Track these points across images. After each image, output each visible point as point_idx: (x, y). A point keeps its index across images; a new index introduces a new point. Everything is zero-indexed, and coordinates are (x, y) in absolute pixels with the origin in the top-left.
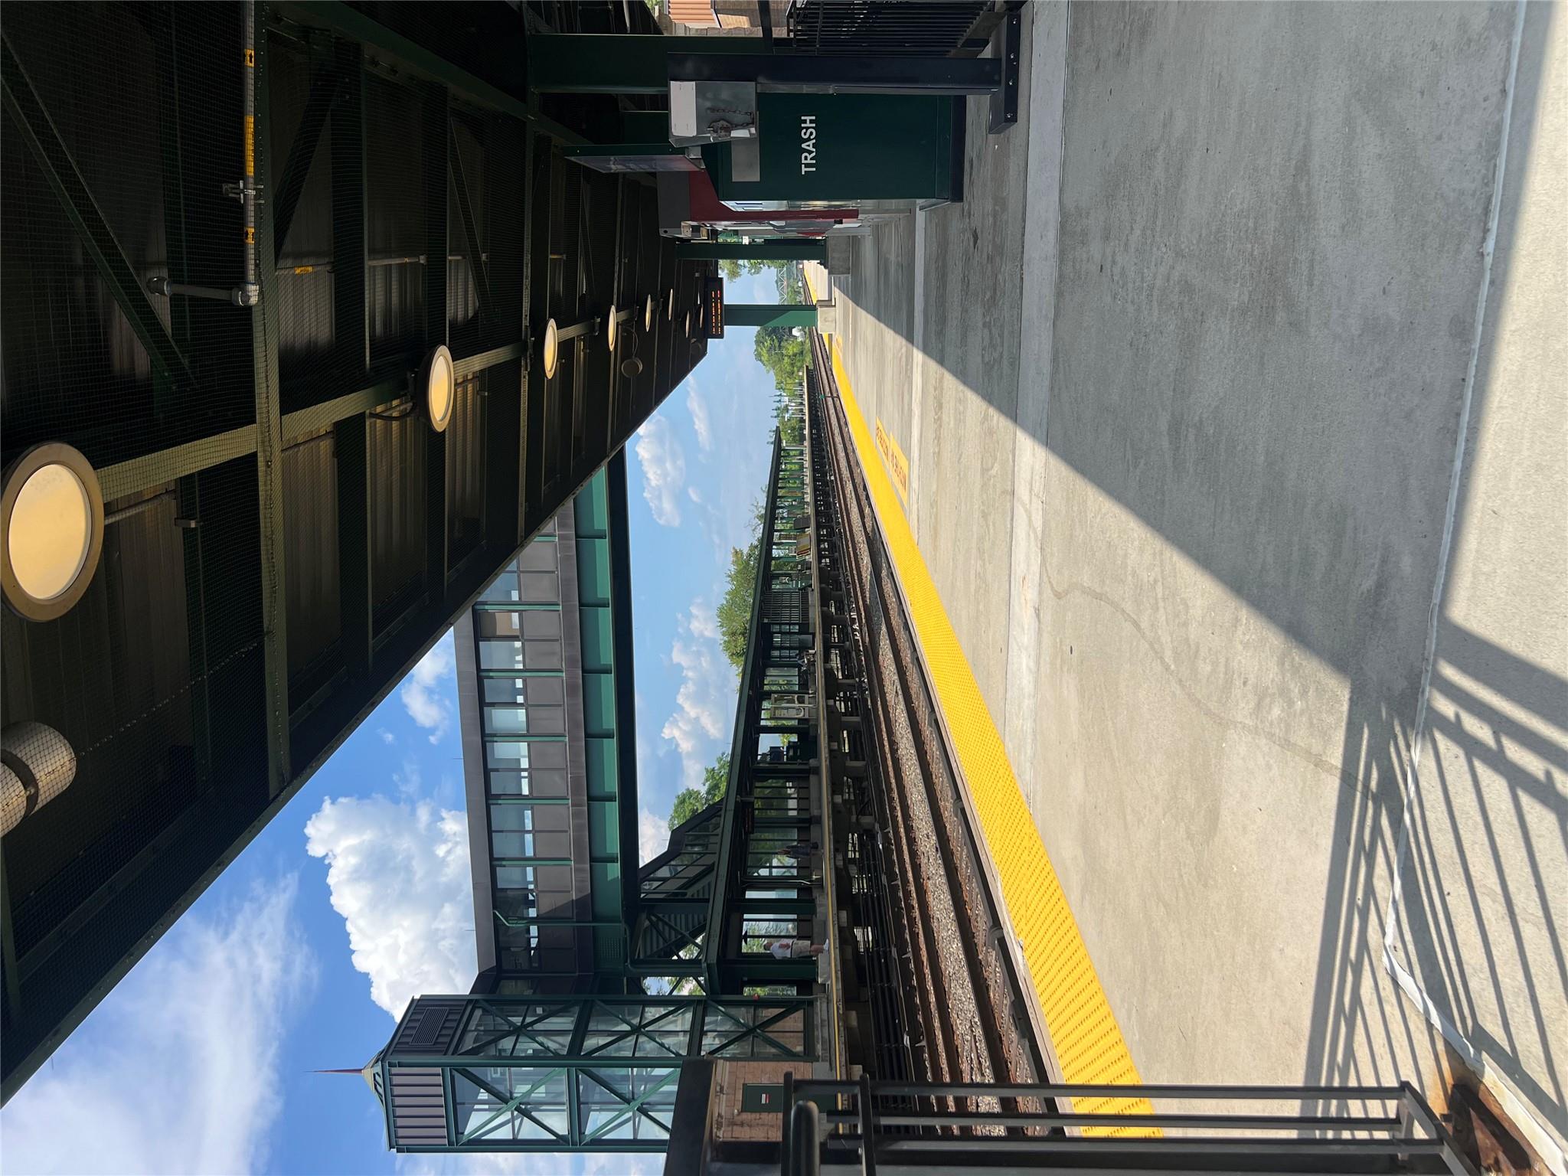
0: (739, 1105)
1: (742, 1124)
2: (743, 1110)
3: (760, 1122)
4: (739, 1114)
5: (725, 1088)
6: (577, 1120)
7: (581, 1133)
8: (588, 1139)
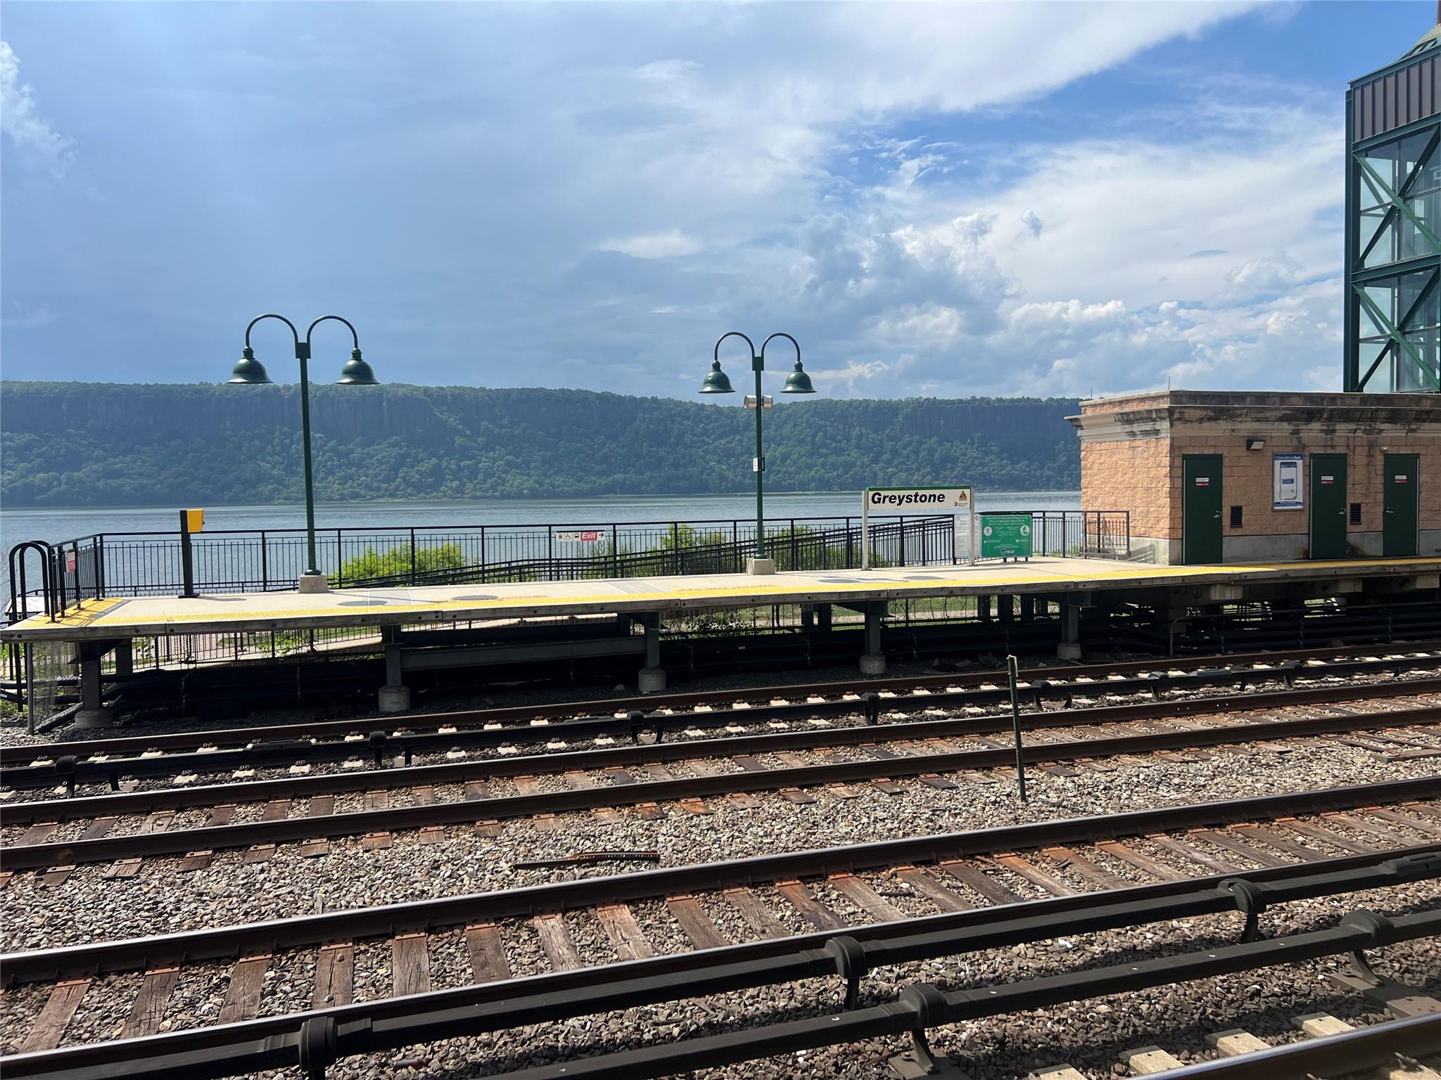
0: (1393, 451)
1: (1370, 456)
2: (1387, 456)
3: (1373, 475)
4: (1382, 451)
5: (1413, 434)
6: (1382, 276)
7: (1366, 283)
8: (1359, 291)
